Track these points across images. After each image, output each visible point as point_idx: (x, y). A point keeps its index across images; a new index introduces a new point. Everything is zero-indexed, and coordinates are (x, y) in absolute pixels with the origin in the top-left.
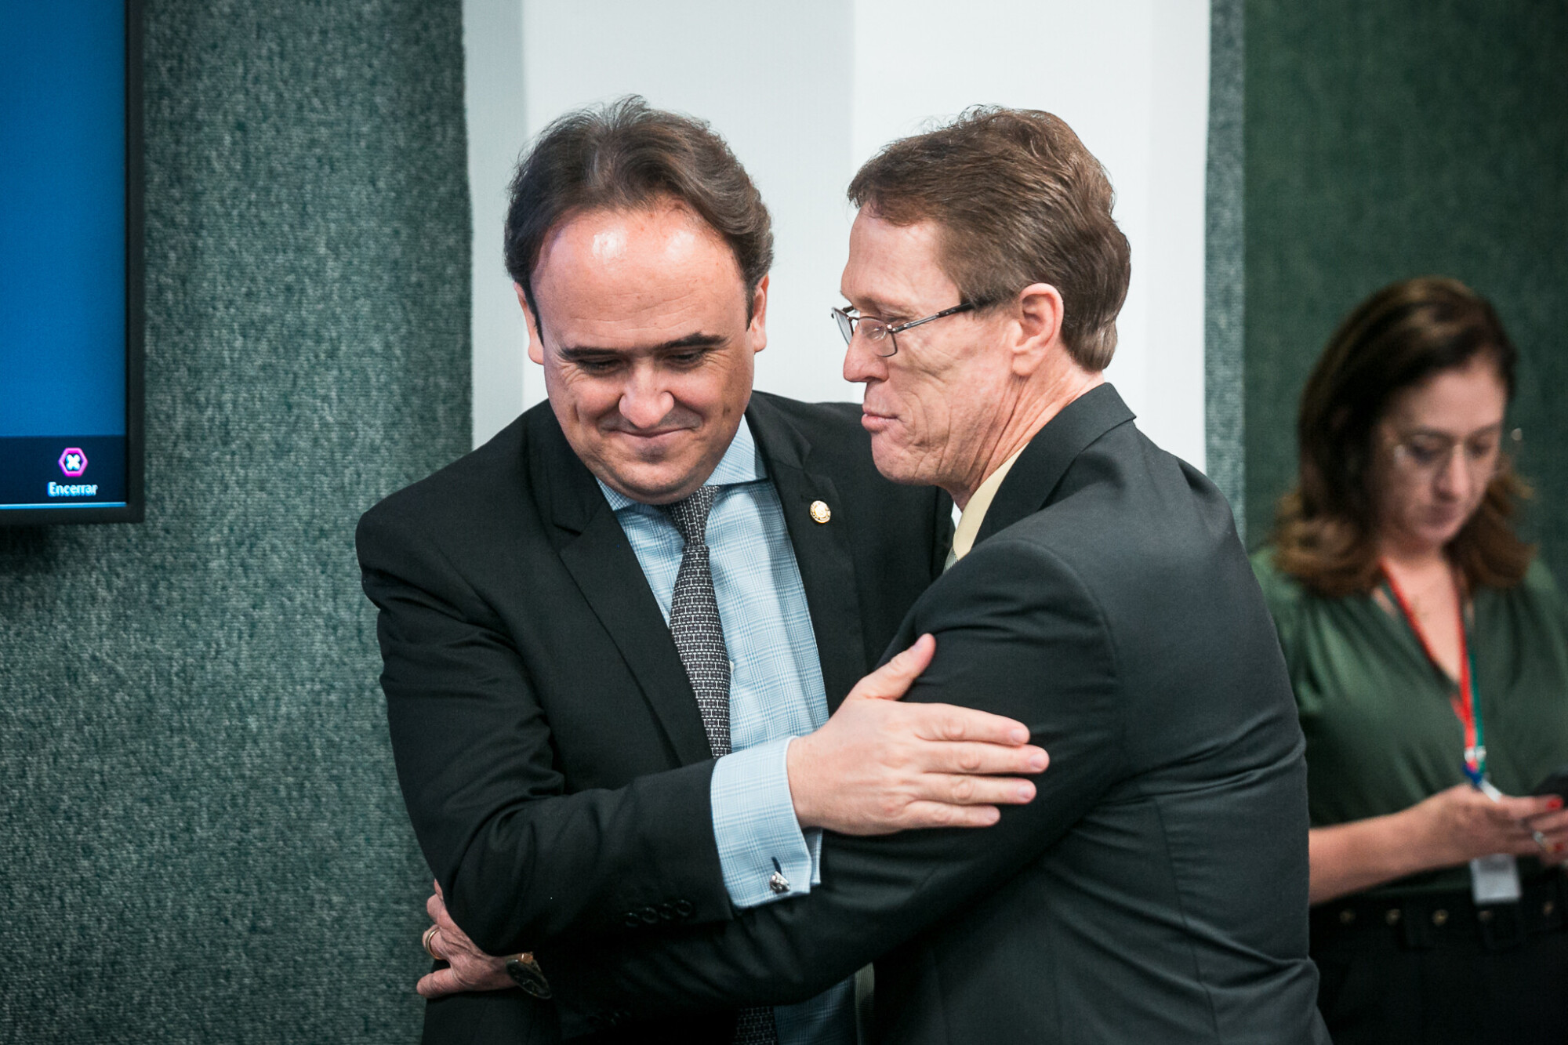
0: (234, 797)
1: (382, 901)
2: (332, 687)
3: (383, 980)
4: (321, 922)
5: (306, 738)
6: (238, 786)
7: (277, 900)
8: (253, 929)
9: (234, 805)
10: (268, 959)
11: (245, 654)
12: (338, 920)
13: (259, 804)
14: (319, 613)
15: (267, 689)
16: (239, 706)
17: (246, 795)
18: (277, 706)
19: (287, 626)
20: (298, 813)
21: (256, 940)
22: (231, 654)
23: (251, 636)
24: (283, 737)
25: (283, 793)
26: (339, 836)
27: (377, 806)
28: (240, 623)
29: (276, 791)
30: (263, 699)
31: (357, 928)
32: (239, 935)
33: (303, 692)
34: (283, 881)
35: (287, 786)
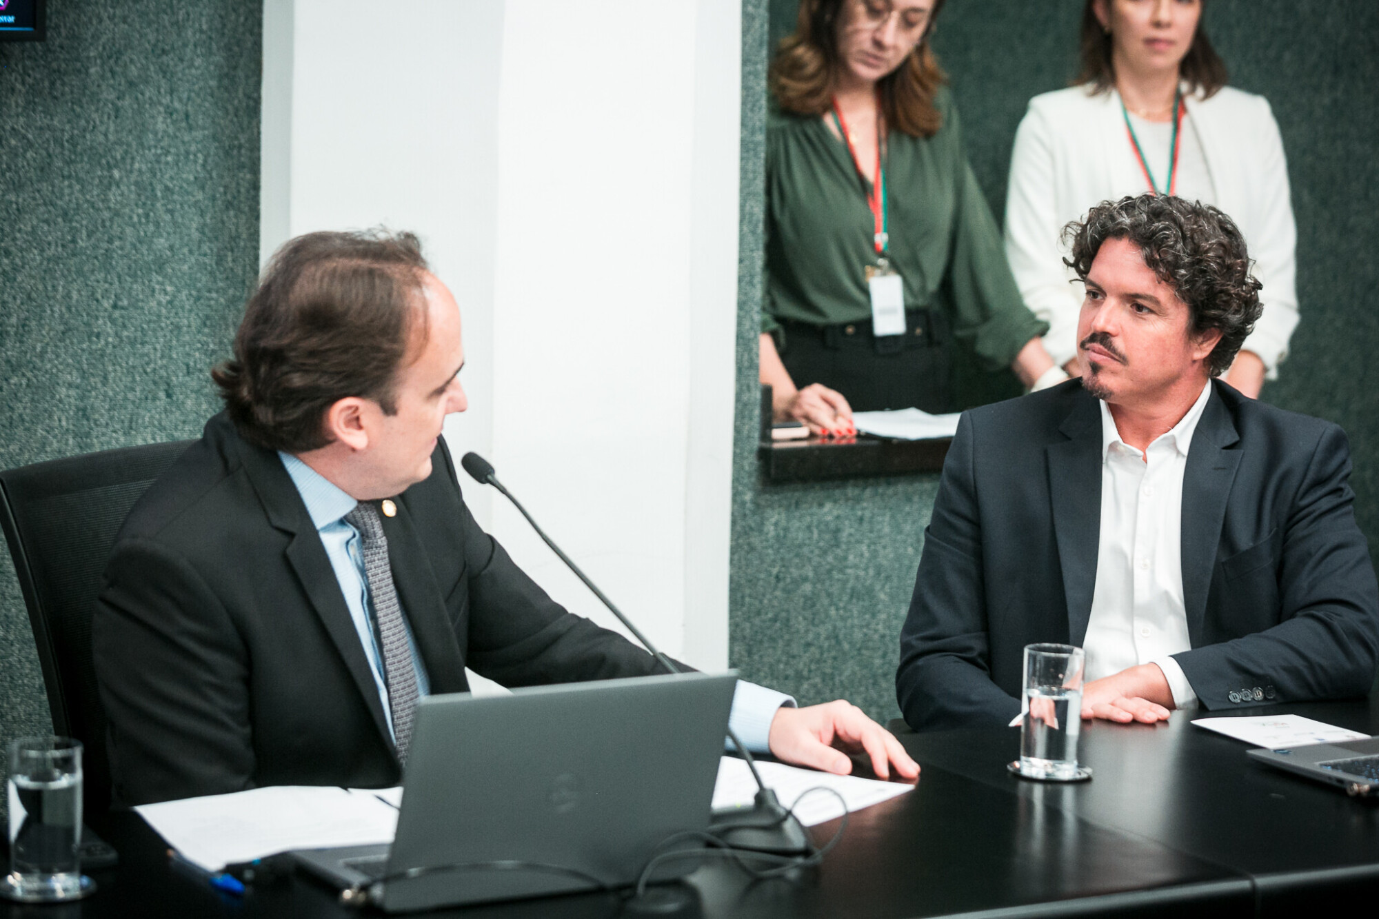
0: (103, 221)
1: (199, 291)
2: (168, 151)
3: (199, 341)
4: (159, 303)
5: (151, 184)
6: (106, 214)
7: (131, 288)
8: (115, 306)
9: (104, 226)
10: (124, 326)
11: (112, 128)
12: (170, 302)
13: (120, 226)
14: (161, 104)
15: (126, 152)
16: (108, 163)
17: (111, 219)
18: (132, 164)
19: (140, 112)
20: (145, 232)
21: (117, 314)
22: (102, 129)
23: (116, 118)
24: (136, 184)
25: (136, 220)
26: (171, 248)
27: (197, 229)
28: (109, 109)
29: (131, 218)
30: (123, 159)
31: (183, 308)
32: (106, 310)
33: (150, 154)
34: (134, 276)
35: (138, 215)
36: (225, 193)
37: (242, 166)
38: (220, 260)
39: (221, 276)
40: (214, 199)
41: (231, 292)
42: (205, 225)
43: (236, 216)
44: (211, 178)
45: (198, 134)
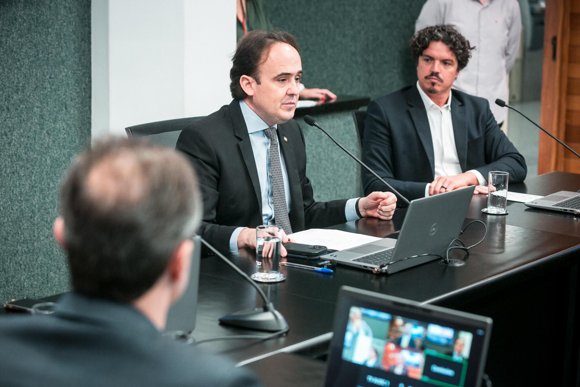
0: (46, 47)
1: (74, 70)
2: (65, 21)
3: (74, 89)
4: (63, 76)
5: (60, 33)
6: (47, 45)
7: (55, 71)
8: (50, 78)
9: (46, 49)
10: (53, 85)
11: (48, 14)
12: (66, 75)
13: (51, 49)
14: (62, 4)
15: (53, 22)
16: (47, 26)
17: (48, 46)
18: (54, 26)
19: (56, 8)
20: (58, 50)
21: (51, 80)
22: (45, 14)
23: (50, 10)
24: (56, 33)
25: (56, 46)
26: (66, 56)
27: (73, 49)
28: (47, 7)
29: (54, 46)
30: (52, 24)
31: (69, 77)
32: (47, 79)
33: (59, 22)
34: (55, 66)
35: (56, 45)
36: (81, 35)
37: (86, 26)
38: (80, 59)
39: (80, 65)
40: (78, 38)
41: (83, 70)
42: (75, 47)
43: (84, 44)
44: (77, 30)
45: (74, 15)
